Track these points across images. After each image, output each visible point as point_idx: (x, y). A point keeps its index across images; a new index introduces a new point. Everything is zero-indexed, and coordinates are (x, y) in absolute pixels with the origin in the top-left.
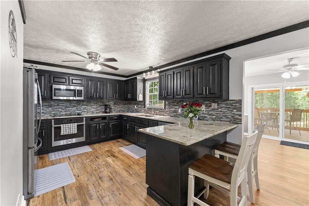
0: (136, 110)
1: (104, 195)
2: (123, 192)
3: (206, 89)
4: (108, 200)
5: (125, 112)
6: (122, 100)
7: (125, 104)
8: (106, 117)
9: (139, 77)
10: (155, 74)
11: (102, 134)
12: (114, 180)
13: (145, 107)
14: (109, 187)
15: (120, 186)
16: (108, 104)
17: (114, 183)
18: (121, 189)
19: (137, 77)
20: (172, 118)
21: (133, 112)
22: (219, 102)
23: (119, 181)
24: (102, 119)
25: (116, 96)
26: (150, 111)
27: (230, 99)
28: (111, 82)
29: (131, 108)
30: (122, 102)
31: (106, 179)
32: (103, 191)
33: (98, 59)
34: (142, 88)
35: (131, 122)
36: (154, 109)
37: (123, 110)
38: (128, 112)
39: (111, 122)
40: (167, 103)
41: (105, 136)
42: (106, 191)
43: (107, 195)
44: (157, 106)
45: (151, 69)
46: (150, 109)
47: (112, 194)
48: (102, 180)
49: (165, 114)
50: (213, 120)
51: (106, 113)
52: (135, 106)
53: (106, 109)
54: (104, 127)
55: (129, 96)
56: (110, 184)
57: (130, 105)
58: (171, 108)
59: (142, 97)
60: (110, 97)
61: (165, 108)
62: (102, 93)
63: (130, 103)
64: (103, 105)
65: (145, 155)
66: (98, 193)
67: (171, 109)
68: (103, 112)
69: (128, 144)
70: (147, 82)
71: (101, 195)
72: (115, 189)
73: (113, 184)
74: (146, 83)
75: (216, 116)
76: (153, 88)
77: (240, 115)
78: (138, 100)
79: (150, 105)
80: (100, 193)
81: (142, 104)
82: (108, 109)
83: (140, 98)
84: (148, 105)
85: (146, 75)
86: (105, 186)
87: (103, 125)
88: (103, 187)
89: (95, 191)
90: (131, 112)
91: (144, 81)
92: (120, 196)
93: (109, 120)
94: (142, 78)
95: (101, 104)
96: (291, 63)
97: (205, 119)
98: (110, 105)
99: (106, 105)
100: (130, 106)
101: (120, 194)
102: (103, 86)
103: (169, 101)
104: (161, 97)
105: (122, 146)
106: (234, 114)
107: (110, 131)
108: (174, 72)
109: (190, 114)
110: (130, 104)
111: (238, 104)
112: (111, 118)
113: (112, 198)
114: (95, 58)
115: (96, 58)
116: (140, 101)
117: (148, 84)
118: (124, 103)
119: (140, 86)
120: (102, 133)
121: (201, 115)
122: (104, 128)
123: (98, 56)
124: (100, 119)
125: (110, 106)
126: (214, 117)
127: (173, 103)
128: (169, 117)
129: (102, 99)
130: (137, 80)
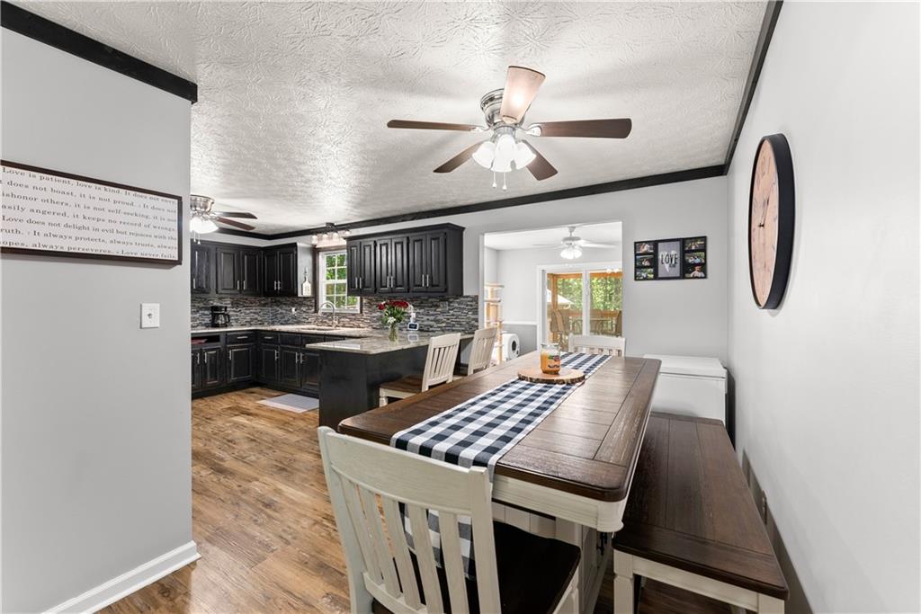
0: (294, 318)
3: (426, 278)
5: (266, 324)
6: (257, 295)
7: (264, 305)
8: (219, 336)
9: (302, 243)
10: (337, 240)
11: (209, 377)
13: (316, 311)
16: (219, 304)
19: (298, 244)
20: (375, 331)
21: (286, 323)
22: (451, 300)
24: (206, 342)
25: (241, 286)
26: (330, 320)
27: (465, 294)
28: (226, 251)
29: (281, 313)
30: (258, 298)
33: (208, 209)
34: (309, 268)
35: (283, 343)
36: (337, 314)
37: (260, 318)
38: (273, 324)
39: (230, 348)
40: (364, 301)
41: (216, 379)
44: (345, 309)
45: (331, 228)
46: (329, 315)
49: (361, 325)
50: (443, 331)
51: (217, 326)
52: (293, 309)
53: (215, 316)
54: (213, 358)
55: (277, 285)
57: (278, 306)
58: (374, 311)
59: (310, 288)
60: (226, 287)
61: (361, 312)
62: (206, 277)
63: (279, 301)
64: (206, 309)
65: (318, 406)
67: (374, 315)
68: (207, 326)
69: (276, 394)
70: (321, 254)
74: (320, 257)
75: (447, 323)
76: (334, 270)
77: (477, 320)
78: (299, 295)
79: (328, 306)
81: (309, 303)
82: (222, 317)
83: (305, 289)
84: (324, 307)
85: (320, 239)
87: (211, 355)
90: (282, 324)
91: (315, 251)
93: (226, 343)
94: (309, 246)
95: (201, 305)
96: (573, 235)
97: (431, 329)
98: (226, 308)
99: (214, 309)
100: (278, 309)
102: (208, 261)
103: (370, 298)
104: (353, 290)
105: (263, 399)
106: (469, 318)
107: (230, 368)
108: (375, 242)
109: (391, 318)
110: (278, 304)
111: (474, 303)
112: (232, 338)
114: (201, 208)
115: (206, 208)
116: (304, 298)
117: (322, 260)
118: (263, 302)
119: (304, 262)
120: (208, 373)
121: (425, 323)
122: (213, 362)
123: (209, 203)
124: (203, 341)
125: (226, 310)
126: (444, 325)
127: (377, 301)
128: (370, 329)
129: (204, 292)
130: (296, 250)
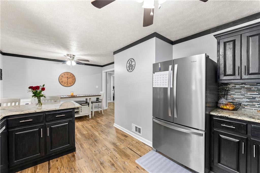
1: (106, 151)
2: (92, 153)
4: (103, 148)
12: (99, 163)
14: (103, 156)
15: (93, 157)
17: (99, 160)
18: (94, 155)
23: (94, 162)
31: (107, 164)
32: (107, 153)
42: (105, 153)
43: (104, 151)
47: (100, 151)
48: (111, 163)
56: (102, 159)
66: (111, 152)
71: (108, 150)
72: (98, 155)
73: (100, 158)
80: (109, 152)
86: (106, 157)
88: (108, 156)
89: (113, 153)
92: (95, 150)
101: (95, 151)
113: (100, 149)
